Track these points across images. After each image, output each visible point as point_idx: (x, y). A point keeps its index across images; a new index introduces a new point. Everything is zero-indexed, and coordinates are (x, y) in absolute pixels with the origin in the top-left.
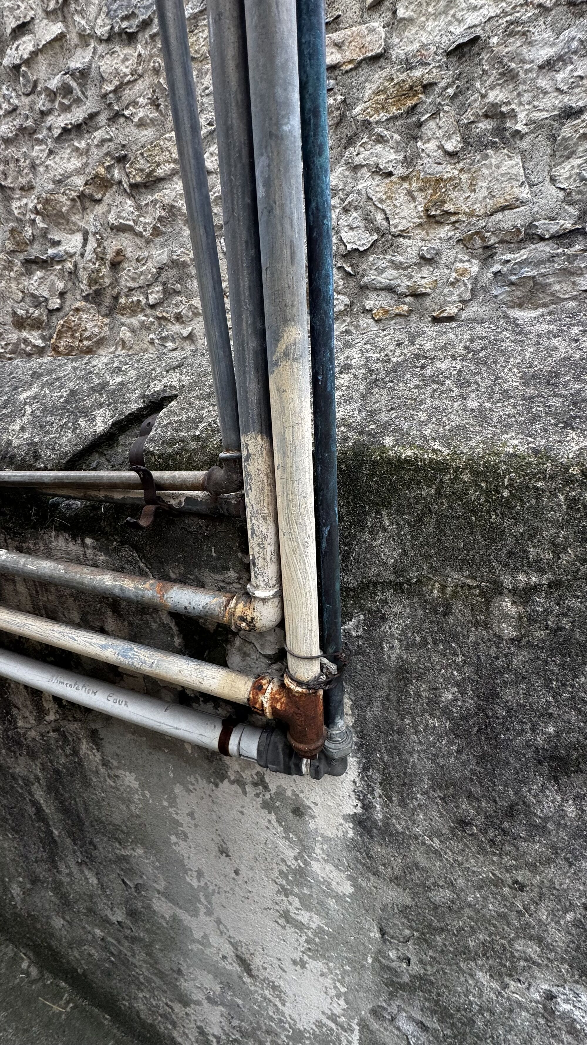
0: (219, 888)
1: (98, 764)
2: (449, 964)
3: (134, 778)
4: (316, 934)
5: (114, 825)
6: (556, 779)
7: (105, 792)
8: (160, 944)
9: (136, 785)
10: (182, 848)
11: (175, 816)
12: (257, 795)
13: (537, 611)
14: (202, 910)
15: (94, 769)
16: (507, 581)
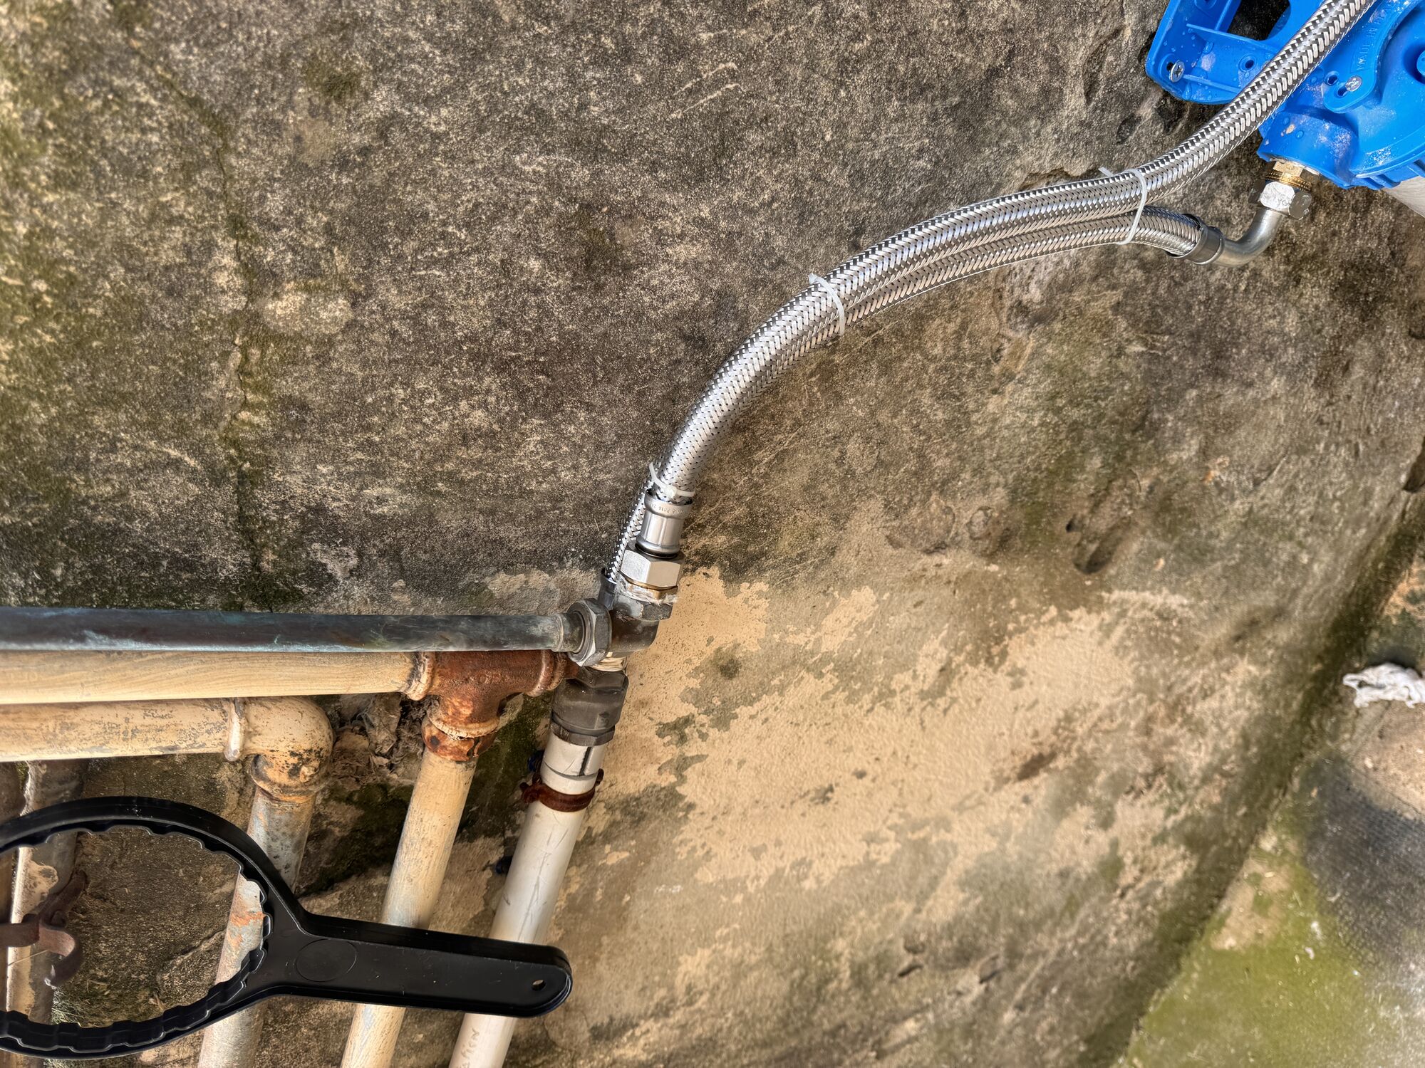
0: (895, 805)
1: (665, 1025)
2: (982, 449)
3: (689, 958)
4: (958, 650)
5: (792, 993)
6: (627, 268)
7: (722, 1012)
8: (1015, 909)
9: (704, 954)
10: (826, 870)
11: (762, 882)
12: (703, 737)
13: (294, 261)
14: (944, 835)
15: (677, 1032)
16: (231, 303)
